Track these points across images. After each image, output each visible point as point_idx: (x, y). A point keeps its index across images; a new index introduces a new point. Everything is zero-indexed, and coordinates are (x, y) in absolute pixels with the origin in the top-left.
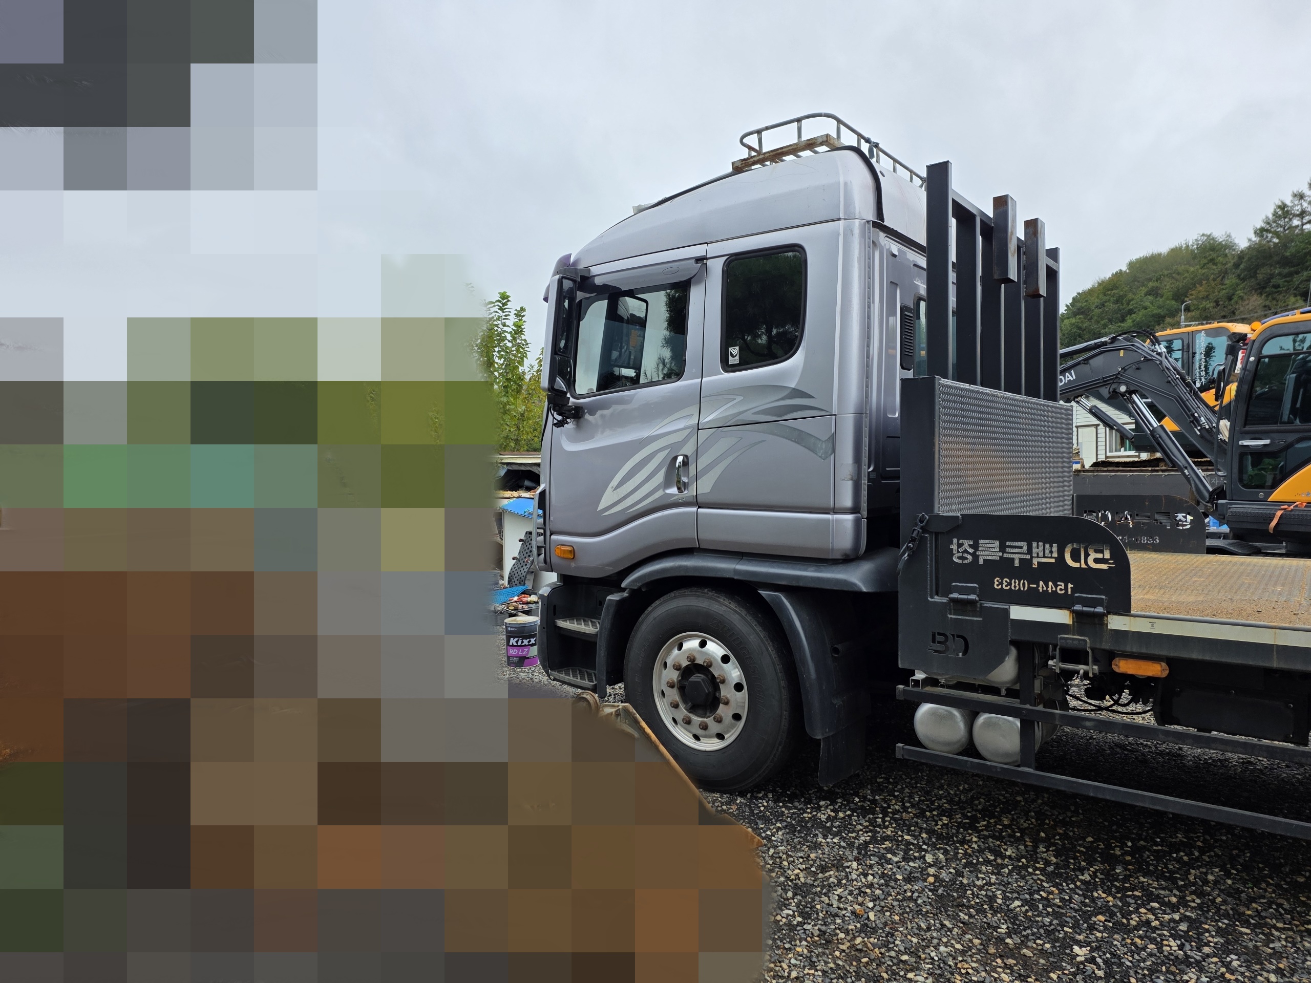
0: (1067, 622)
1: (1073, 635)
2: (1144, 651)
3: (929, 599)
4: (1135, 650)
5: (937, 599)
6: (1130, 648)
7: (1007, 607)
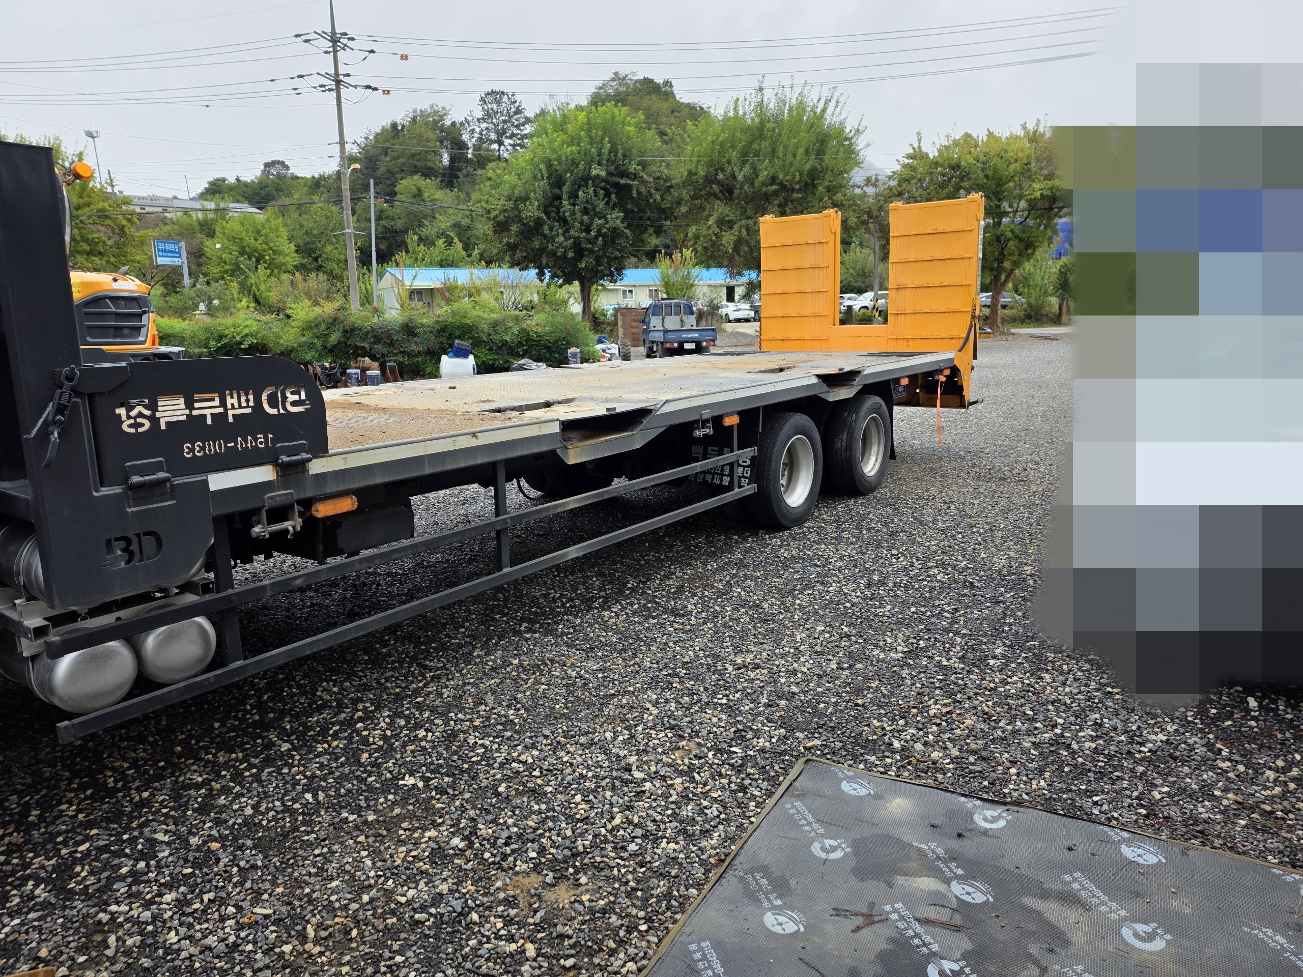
0: (271, 478)
1: (279, 490)
2: (341, 488)
3: (95, 494)
4: (334, 490)
5: (105, 491)
6: (331, 488)
7: (205, 478)
